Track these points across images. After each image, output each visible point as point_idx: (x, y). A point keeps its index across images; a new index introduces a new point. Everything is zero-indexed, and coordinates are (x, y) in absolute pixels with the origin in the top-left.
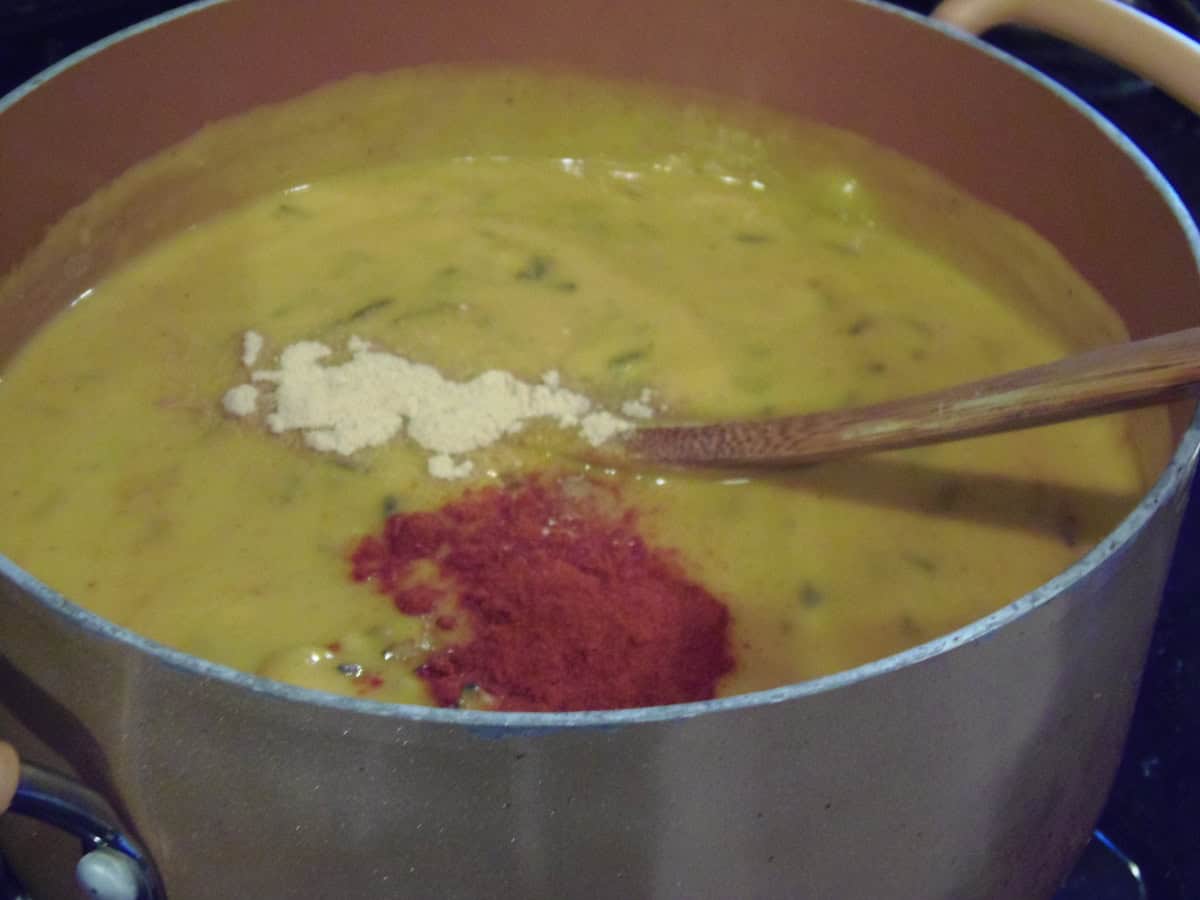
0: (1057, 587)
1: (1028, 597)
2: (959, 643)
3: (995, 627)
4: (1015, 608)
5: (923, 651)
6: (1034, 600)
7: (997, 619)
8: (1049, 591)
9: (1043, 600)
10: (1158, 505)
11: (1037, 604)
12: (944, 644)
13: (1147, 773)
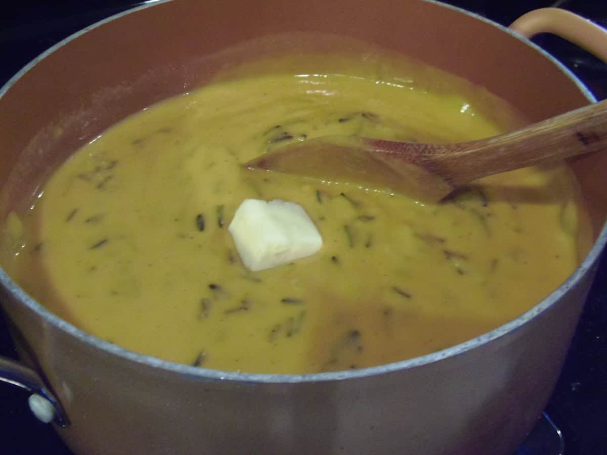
0: (504, 331)
1: (487, 335)
2: (444, 357)
3: (466, 350)
4: (479, 340)
5: (424, 359)
6: (491, 336)
7: (467, 346)
8: (499, 333)
9: (495, 337)
10: (569, 289)
11: (492, 339)
12: (436, 357)
13: (573, 389)
